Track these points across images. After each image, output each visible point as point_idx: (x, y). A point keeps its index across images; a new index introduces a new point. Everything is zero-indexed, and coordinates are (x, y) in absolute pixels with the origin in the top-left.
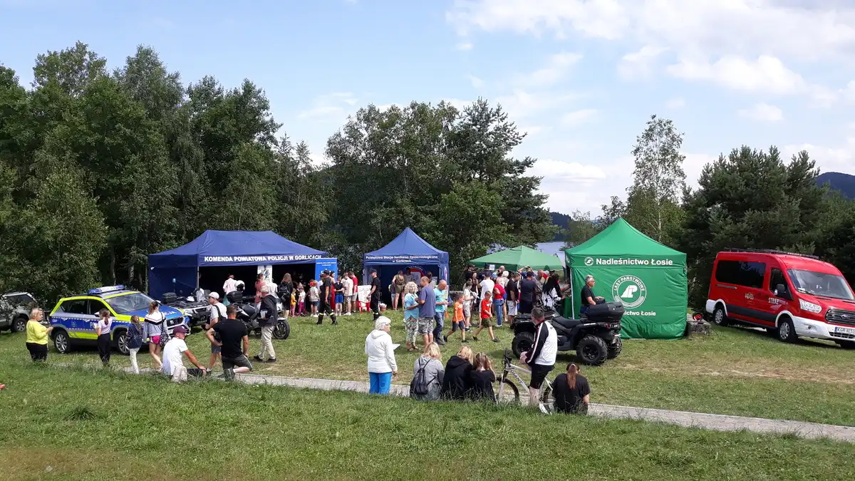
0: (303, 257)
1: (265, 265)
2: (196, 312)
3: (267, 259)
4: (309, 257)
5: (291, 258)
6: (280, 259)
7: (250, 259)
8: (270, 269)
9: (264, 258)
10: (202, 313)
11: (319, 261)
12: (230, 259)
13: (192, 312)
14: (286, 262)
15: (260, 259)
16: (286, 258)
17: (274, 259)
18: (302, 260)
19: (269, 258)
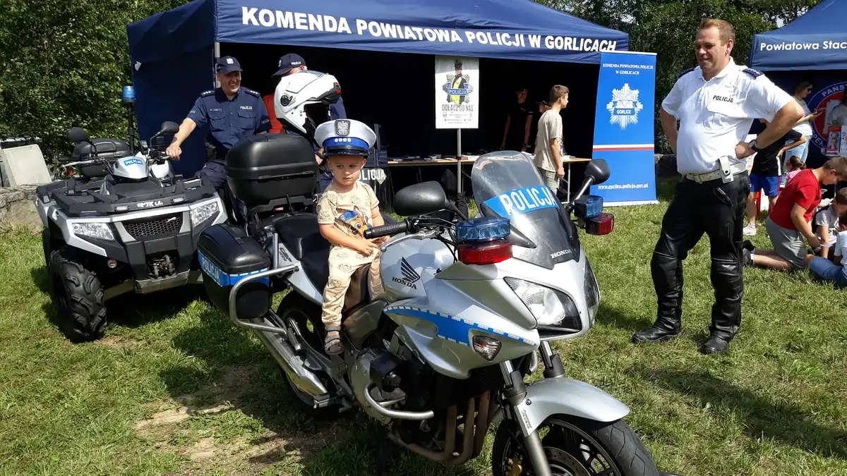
0: (568, 43)
1: (458, 58)
2: (127, 237)
3: (464, 37)
4: (584, 45)
5: (535, 42)
6: (502, 40)
7: (409, 33)
8: (472, 75)
9: (455, 36)
10: (158, 242)
11: (612, 58)
12: (343, 26)
13: (108, 235)
14: (520, 52)
15: (442, 35)
16: (519, 42)
17: (484, 39)
18: (563, 52)
19: (470, 35)
